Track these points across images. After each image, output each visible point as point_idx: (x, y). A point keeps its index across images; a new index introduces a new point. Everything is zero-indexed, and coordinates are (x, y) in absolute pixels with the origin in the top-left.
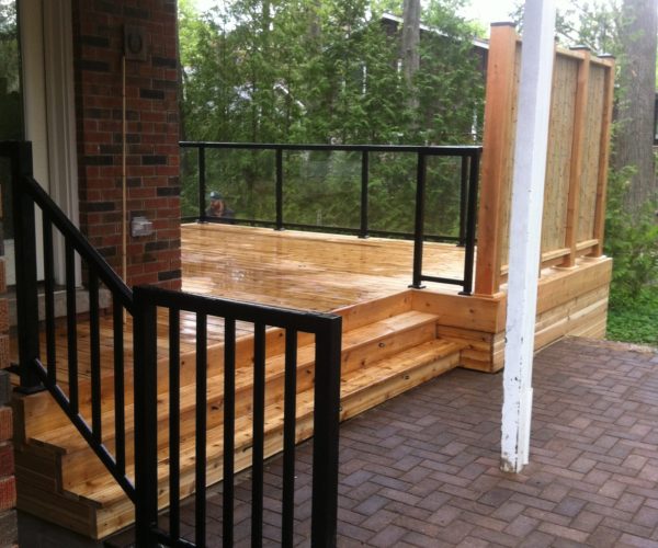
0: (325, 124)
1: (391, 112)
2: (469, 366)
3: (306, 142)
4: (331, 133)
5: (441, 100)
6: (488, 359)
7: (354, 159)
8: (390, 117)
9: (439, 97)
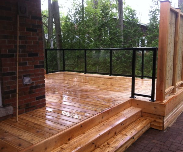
0: (99, 44)
1: (117, 40)
2: (154, 128)
3: (93, 48)
4: (101, 46)
5: (130, 36)
6: (162, 126)
7: (107, 52)
8: (116, 41)
9: (130, 35)
